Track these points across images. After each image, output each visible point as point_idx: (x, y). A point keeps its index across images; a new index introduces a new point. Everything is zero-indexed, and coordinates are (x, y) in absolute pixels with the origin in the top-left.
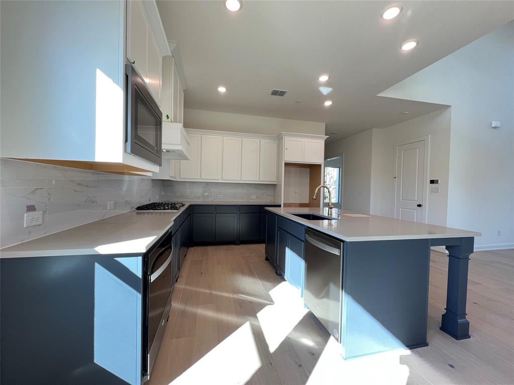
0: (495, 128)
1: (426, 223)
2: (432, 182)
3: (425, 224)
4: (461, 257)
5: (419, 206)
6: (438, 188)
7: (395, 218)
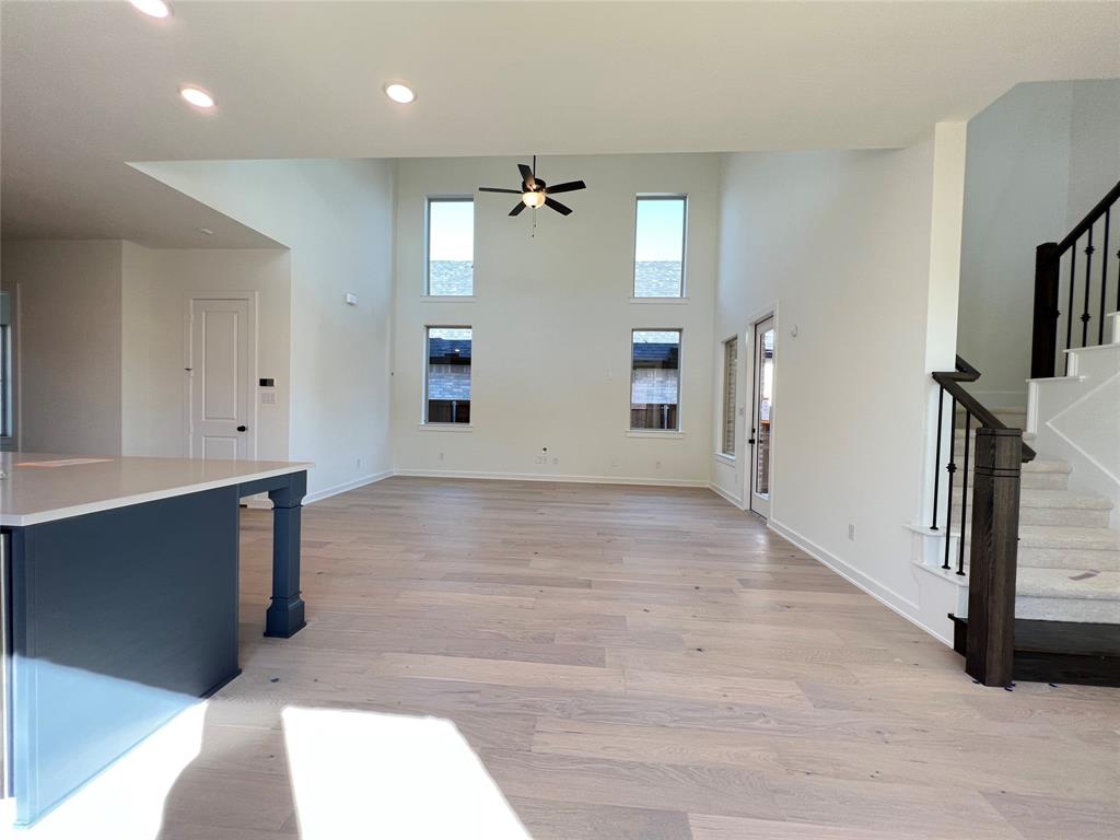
0: (351, 304)
1: (256, 459)
2: (264, 383)
3: (253, 462)
4: (290, 505)
5: (242, 429)
6: (273, 395)
7: (191, 457)
